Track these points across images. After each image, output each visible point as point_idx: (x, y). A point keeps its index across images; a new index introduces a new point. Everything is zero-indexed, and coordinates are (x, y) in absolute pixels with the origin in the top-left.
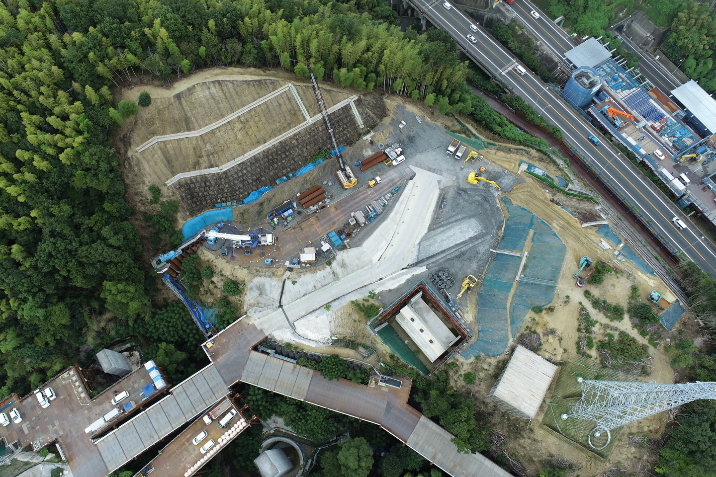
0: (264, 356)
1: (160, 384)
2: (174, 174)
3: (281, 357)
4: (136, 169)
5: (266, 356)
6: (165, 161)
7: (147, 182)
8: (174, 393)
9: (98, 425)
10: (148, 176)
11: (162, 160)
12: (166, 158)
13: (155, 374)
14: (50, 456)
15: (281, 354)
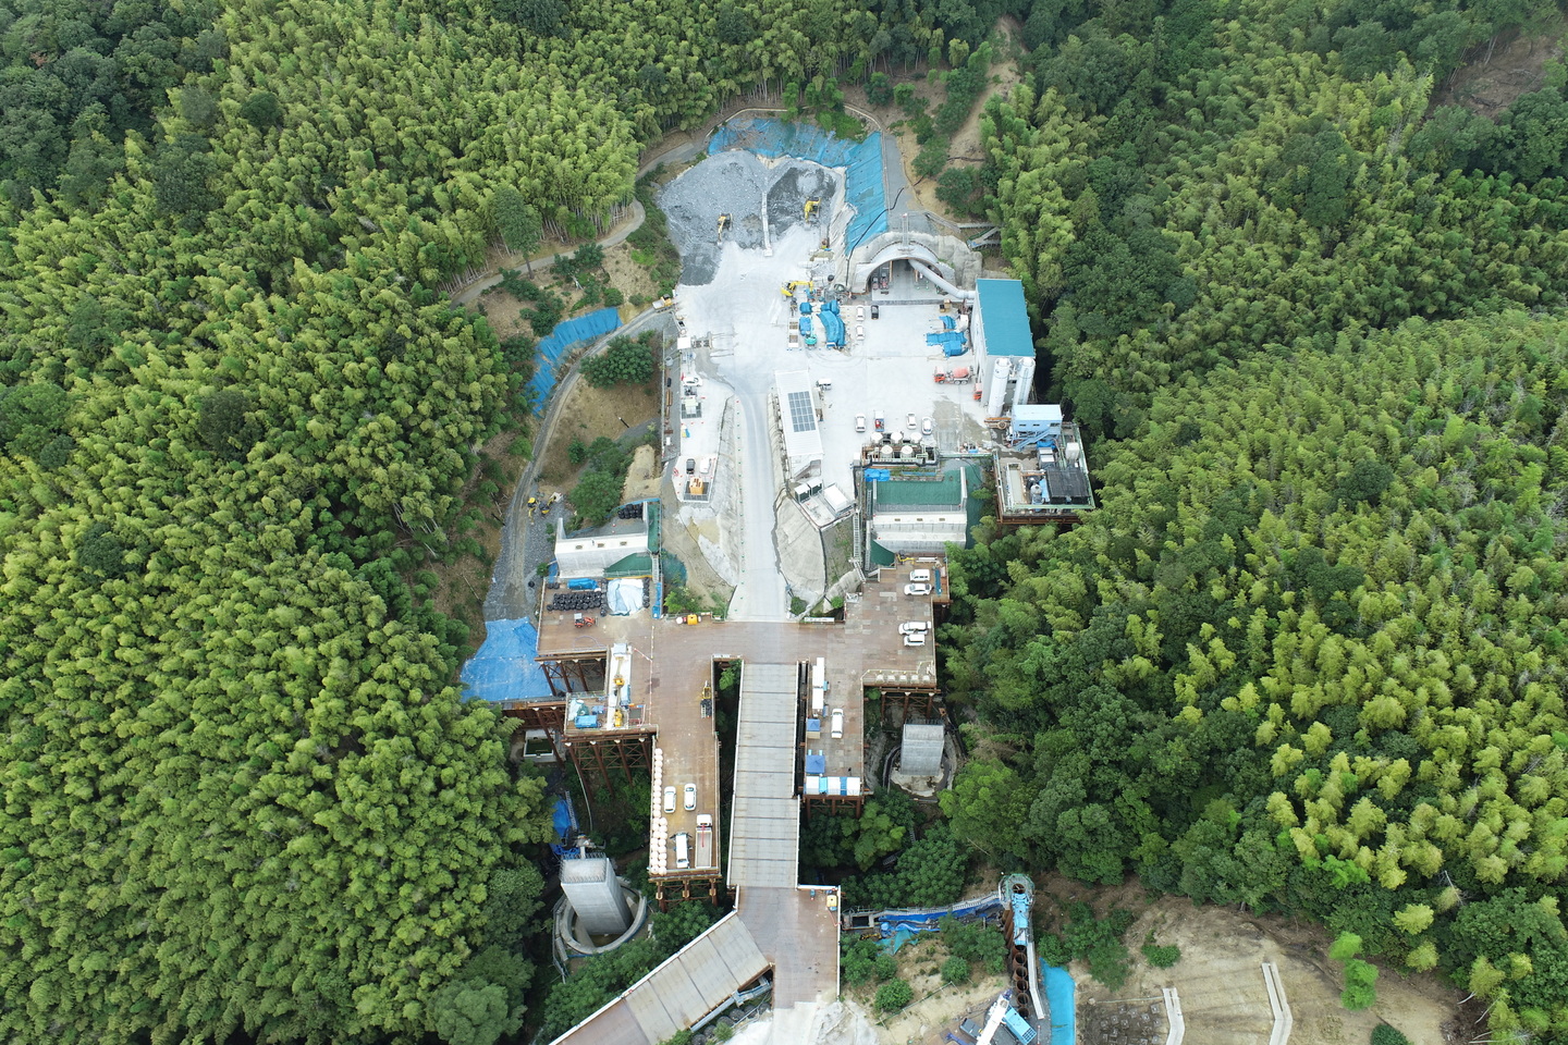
0: (744, 980)
1: (813, 785)
2: (1190, 1017)
3: (720, 1009)
4: (1230, 941)
5: (742, 982)
6: (1225, 1013)
7: (1192, 949)
8: (792, 802)
9: (818, 676)
10: (1204, 958)
11: (1228, 1007)
12: (1231, 1019)
13: (833, 786)
14: (827, 607)
15: (726, 1013)
